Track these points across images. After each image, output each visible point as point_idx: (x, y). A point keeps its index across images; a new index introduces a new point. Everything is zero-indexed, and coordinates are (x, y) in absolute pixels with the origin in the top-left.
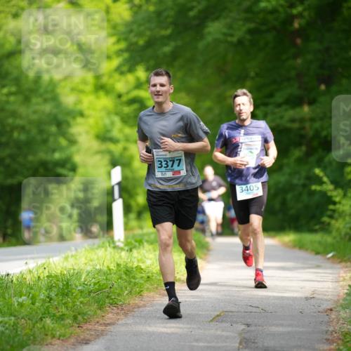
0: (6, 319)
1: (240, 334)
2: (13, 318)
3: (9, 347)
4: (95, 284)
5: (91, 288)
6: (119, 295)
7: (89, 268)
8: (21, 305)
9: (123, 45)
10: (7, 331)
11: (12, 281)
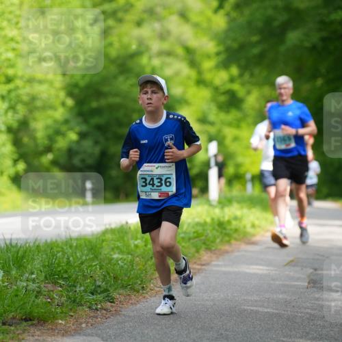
0: (125, 257)
1: (309, 276)
2: (130, 256)
3: (127, 278)
4: (194, 232)
5: (192, 235)
6: (212, 242)
7: (189, 221)
8: (136, 246)
9: (221, 48)
10: (126, 266)
11: (130, 228)
